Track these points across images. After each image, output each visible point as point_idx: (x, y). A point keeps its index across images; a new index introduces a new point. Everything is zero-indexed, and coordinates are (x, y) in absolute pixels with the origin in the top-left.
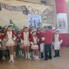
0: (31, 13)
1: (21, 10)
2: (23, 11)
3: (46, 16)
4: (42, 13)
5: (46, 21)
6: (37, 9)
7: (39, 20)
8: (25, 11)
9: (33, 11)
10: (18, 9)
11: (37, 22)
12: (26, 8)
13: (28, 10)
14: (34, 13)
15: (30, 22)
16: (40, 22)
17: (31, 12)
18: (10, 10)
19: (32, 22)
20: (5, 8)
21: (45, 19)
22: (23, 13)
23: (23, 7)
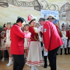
1: (32, 5)
2: (34, 7)
3: (65, 12)
4: (60, 9)
5: (66, 18)
6: (54, 3)
8: (37, 7)
9: (48, 6)
10: (29, 5)
12: (39, 3)
13: (41, 5)
14: (49, 8)
17: (44, 7)
18: (19, 6)
20: (13, 4)
21: (65, 16)
22: (35, 9)
23: (35, 2)
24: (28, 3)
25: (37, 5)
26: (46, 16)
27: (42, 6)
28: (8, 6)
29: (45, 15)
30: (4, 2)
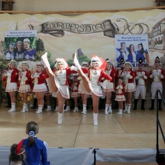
0: (121, 33)
1: (100, 29)
2: (104, 32)
3: (162, 35)
4: (151, 30)
5: (162, 45)
6: (139, 22)
7: (141, 44)
8: (109, 30)
9: (128, 27)
10: (95, 29)
11: (136, 50)
12: (112, 25)
13: (116, 27)
14: (130, 31)
15: (119, 50)
16: (143, 48)
17: (122, 30)
18: (80, 32)
19: (122, 51)
20: (71, 31)
21: (160, 42)
22: (105, 35)
23: (105, 24)
24: (94, 27)
25: (108, 27)
26: (124, 45)
27: (118, 29)
28: (63, 34)
29: (122, 43)
30: (58, 28)
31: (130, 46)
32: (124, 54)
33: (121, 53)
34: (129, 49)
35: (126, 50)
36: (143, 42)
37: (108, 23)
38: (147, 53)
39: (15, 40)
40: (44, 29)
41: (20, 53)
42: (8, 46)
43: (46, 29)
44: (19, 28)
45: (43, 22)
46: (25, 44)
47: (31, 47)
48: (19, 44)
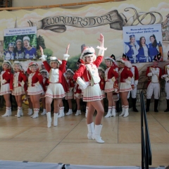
0: (130, 24)
1: (105, 21)
2: (110, 24)
6: (150, 10)
7: (154, 36)
8: (116, 22)
11: (148, 42)
12: (119, 15)
13: (124, 18)
14: (140, 22)
15: (128, 44)
17: (130, 21)
18: (83, 26)
19: (132, 44)
20: (73, 25)
22: (111, 27)
23: (111, 15)
24: (99, 19)
25: (115, 18)
26: (133, 38)
27: (126, 20)
28: (65, 29)
29: (131, 36)
30: (59, 23)
31: (141, 39)
32: (133, 48)
33: (130, 47)
34: (140, 43)
35: (136, 43)
36: (155, 34)
37: (114, 14)
38: (160, 45)
39: (15, 39)
40: (44, 25)
41: (19, 52)
42: (7, 46)
43: (46, 24)
44: (18, 26)
45: (43, 17)
46: (24, 42)
47: (31, 45)
48: (18, 43)
